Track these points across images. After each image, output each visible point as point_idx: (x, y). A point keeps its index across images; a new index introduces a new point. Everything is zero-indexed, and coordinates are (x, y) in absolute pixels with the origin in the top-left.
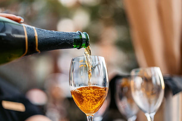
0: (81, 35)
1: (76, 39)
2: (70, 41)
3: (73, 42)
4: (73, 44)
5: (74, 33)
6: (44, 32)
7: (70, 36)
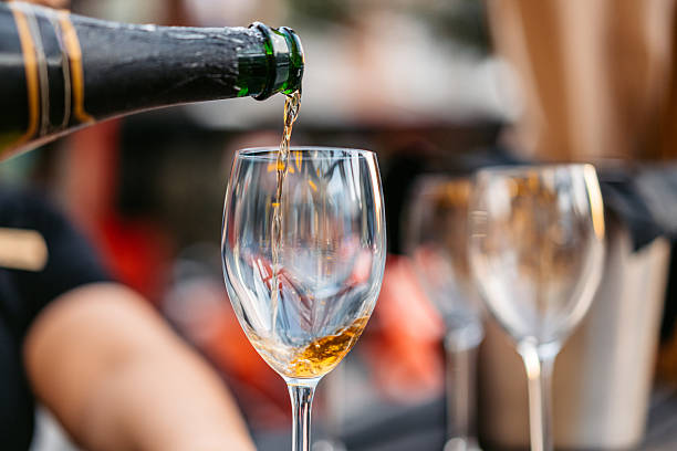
0: (267, 41)
1: (247, 59)
2: (224, 71)
3: (234, 74)
4: (234, 83)
5: (239, 36)
6: (107, 37)
7: (221, 49)
